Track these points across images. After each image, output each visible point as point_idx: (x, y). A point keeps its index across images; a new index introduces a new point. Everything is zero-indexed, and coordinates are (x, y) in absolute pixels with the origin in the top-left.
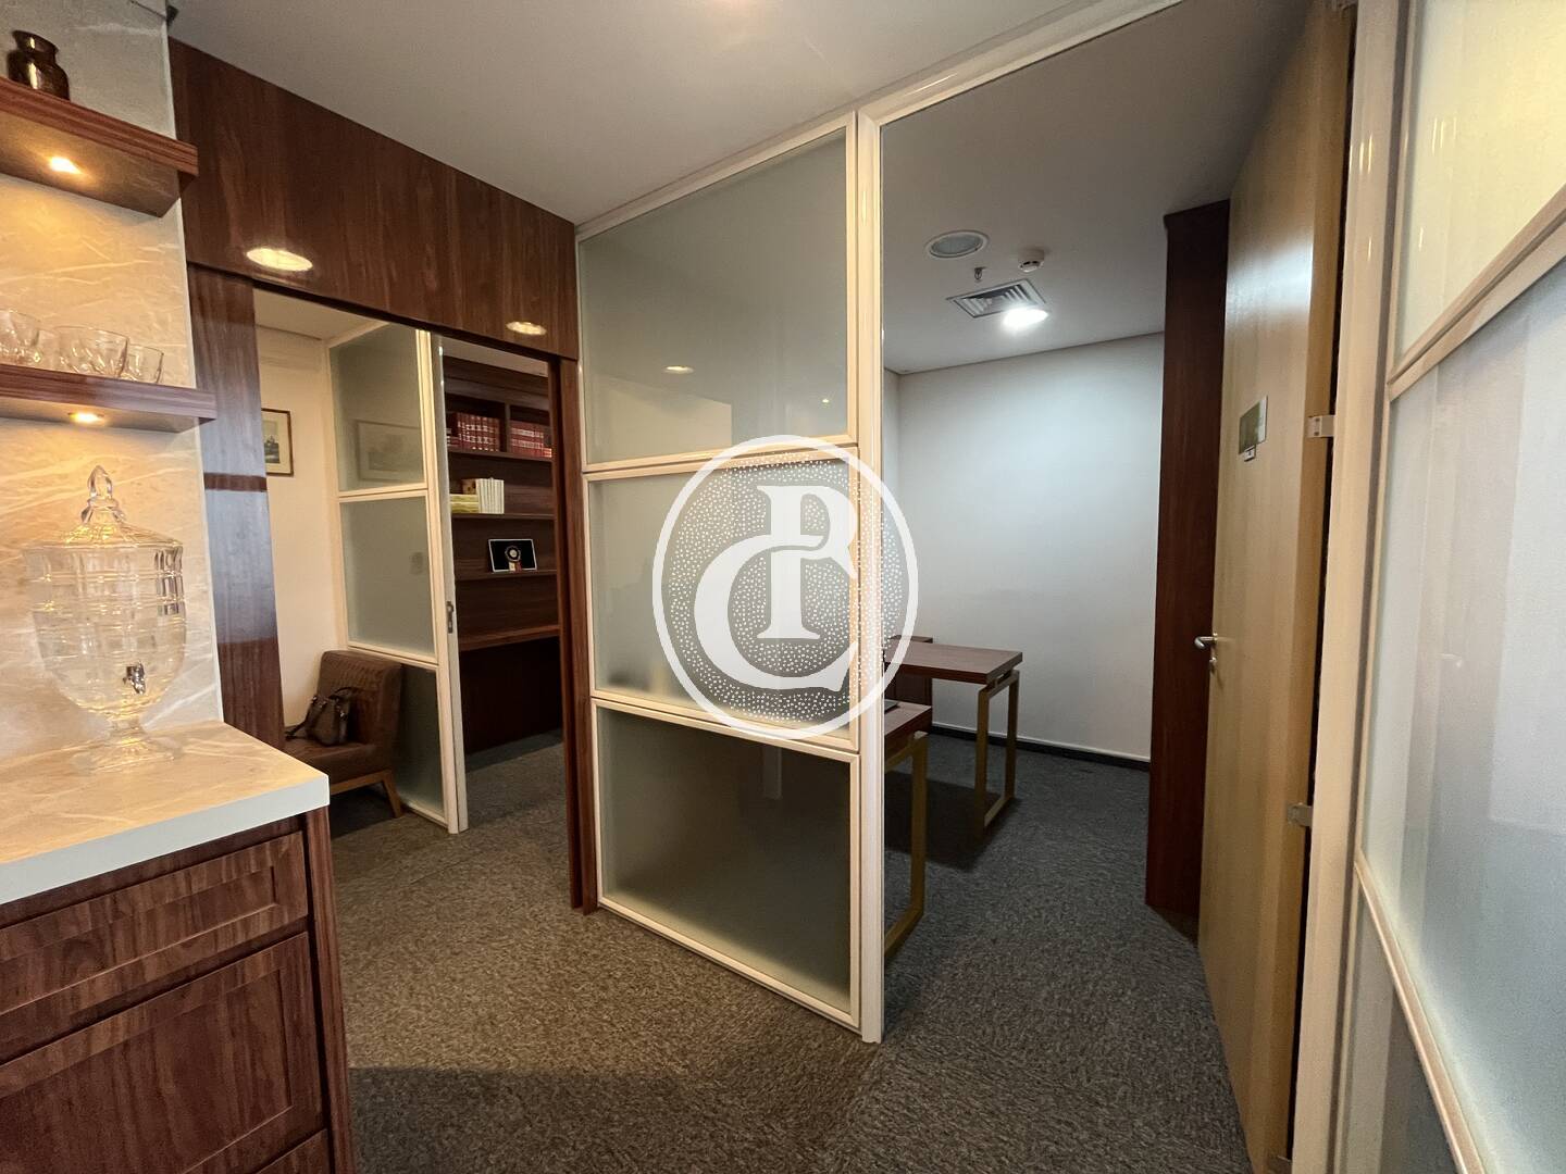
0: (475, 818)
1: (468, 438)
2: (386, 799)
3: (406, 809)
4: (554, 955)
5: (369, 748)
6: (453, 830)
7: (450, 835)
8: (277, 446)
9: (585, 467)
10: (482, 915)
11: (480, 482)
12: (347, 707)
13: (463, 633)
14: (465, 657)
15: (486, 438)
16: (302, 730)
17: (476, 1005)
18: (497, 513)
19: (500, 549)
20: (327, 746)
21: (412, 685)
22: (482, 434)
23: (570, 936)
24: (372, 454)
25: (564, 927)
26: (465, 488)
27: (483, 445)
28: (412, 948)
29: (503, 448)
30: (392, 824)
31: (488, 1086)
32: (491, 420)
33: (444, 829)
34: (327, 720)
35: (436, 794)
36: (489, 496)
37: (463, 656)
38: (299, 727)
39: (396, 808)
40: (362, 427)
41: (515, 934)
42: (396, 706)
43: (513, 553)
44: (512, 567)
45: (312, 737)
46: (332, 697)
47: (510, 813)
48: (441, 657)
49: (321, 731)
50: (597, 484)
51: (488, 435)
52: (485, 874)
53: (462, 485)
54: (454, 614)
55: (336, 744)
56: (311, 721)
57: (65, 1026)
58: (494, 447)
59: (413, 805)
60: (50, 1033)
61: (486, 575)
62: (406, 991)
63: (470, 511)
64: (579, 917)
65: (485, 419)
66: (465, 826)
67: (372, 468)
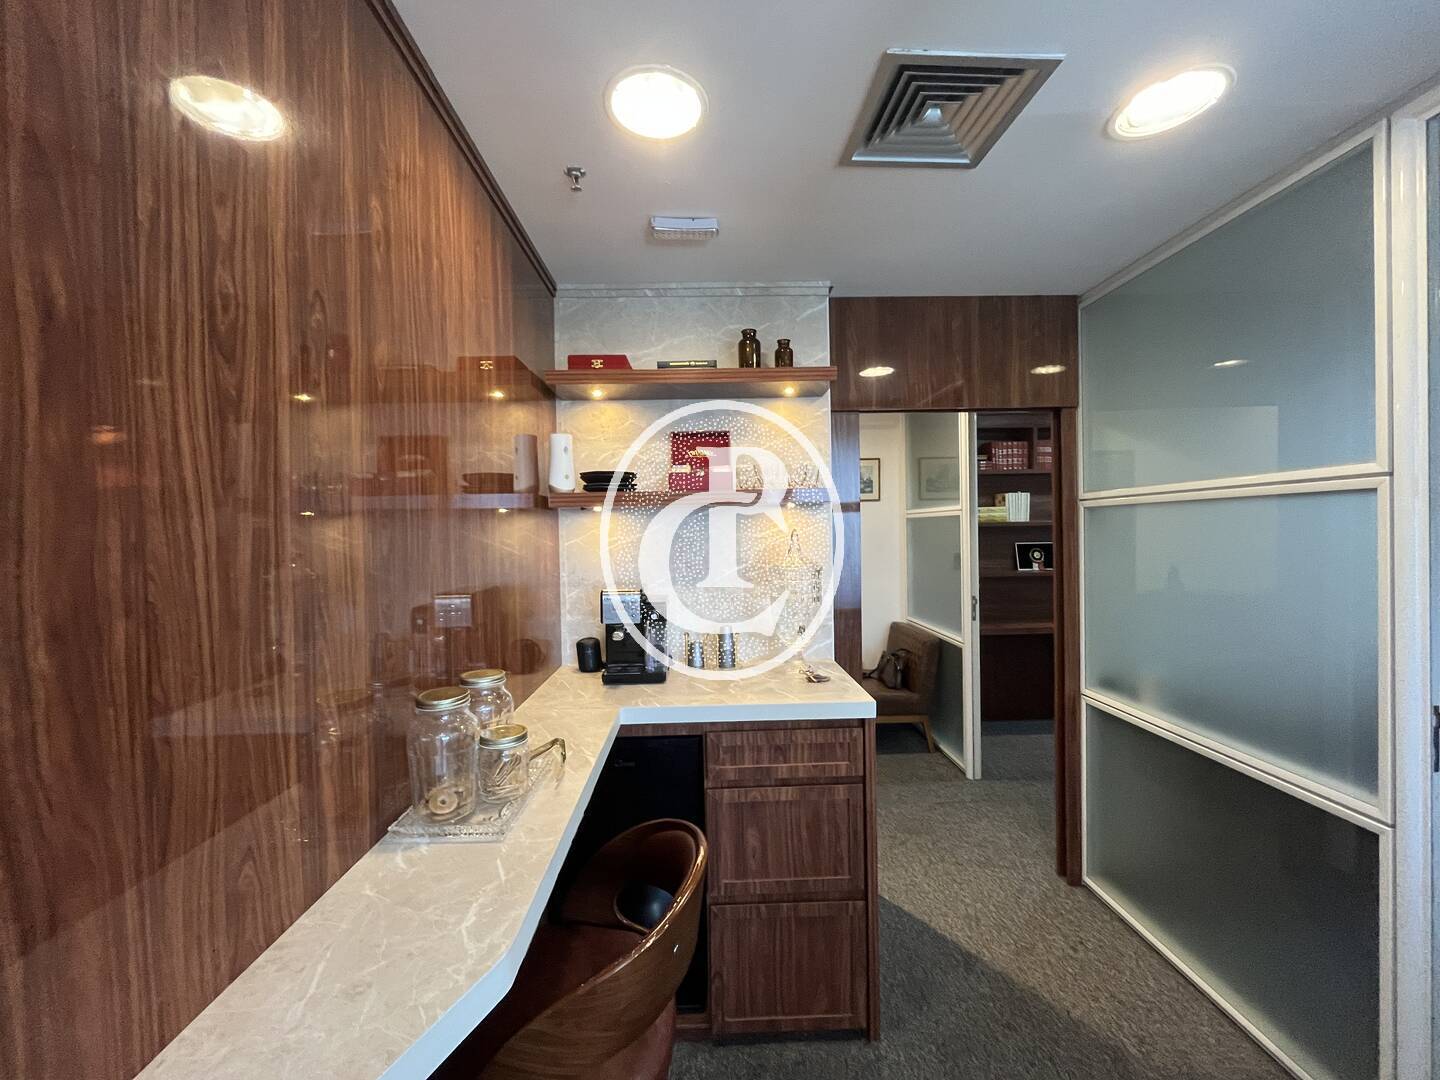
0: (987, 772)
1: (1001, 461)
2: (923, 736)
3: (938, 749)
4: (1034, 901)
5: (915, 696)
6: (970, 776)
7: (967, 779)
8: (872, 482)
9: (1082, 494)
10: (982, 846)
11: (1010, 497)
12: (901, 663)
13: (985, 619)
14: (985, 640)
15: (1015, 459)
16: (876, 672)
17: (968, 905)
18: (1023, 520)
19: (1025, 551)
20: (889, 688)
21: (944, 655)
22: (1013, 456)
23: (1050, 894)
24: (930, 481)
25: (1046, 884)
26: (997, 501)
27: (1012, 466)
28: (930, 846)
29: (1030, 466)
30: (926, 756)
31: (969, 961)
32: (1020, 443)
33: (964, 773)
34: (890, 669)
35: (958, 743)
36: (1017, 508)
37: (983, 638)
38: (874, 671)
39: (931, 746)
40: (923, 462)
41: (1005, 872)
42: (934, 669)
43: (1037, 555)
44: (1036, 567)
45: (881, 680)
46: (893, 655)
47: (1017, 779)
48: (967, 638)
49: (885, 677)
50: (1089, 509)
51: (1018, 456)
52: (988, 817)
53: (994, 499)
54: (978, 606)
55: (894, 688)
56: (881, 669)
57: (773, 783)
58: (1022, 465)
59: (942, 747)
60: (768, 783)
61: (1011, 574)
62: (922, 871)
63: (999, 520)
64: (1062, 883)
65: (1015, 443)
66: (979, 776)
67: (928, 491)
